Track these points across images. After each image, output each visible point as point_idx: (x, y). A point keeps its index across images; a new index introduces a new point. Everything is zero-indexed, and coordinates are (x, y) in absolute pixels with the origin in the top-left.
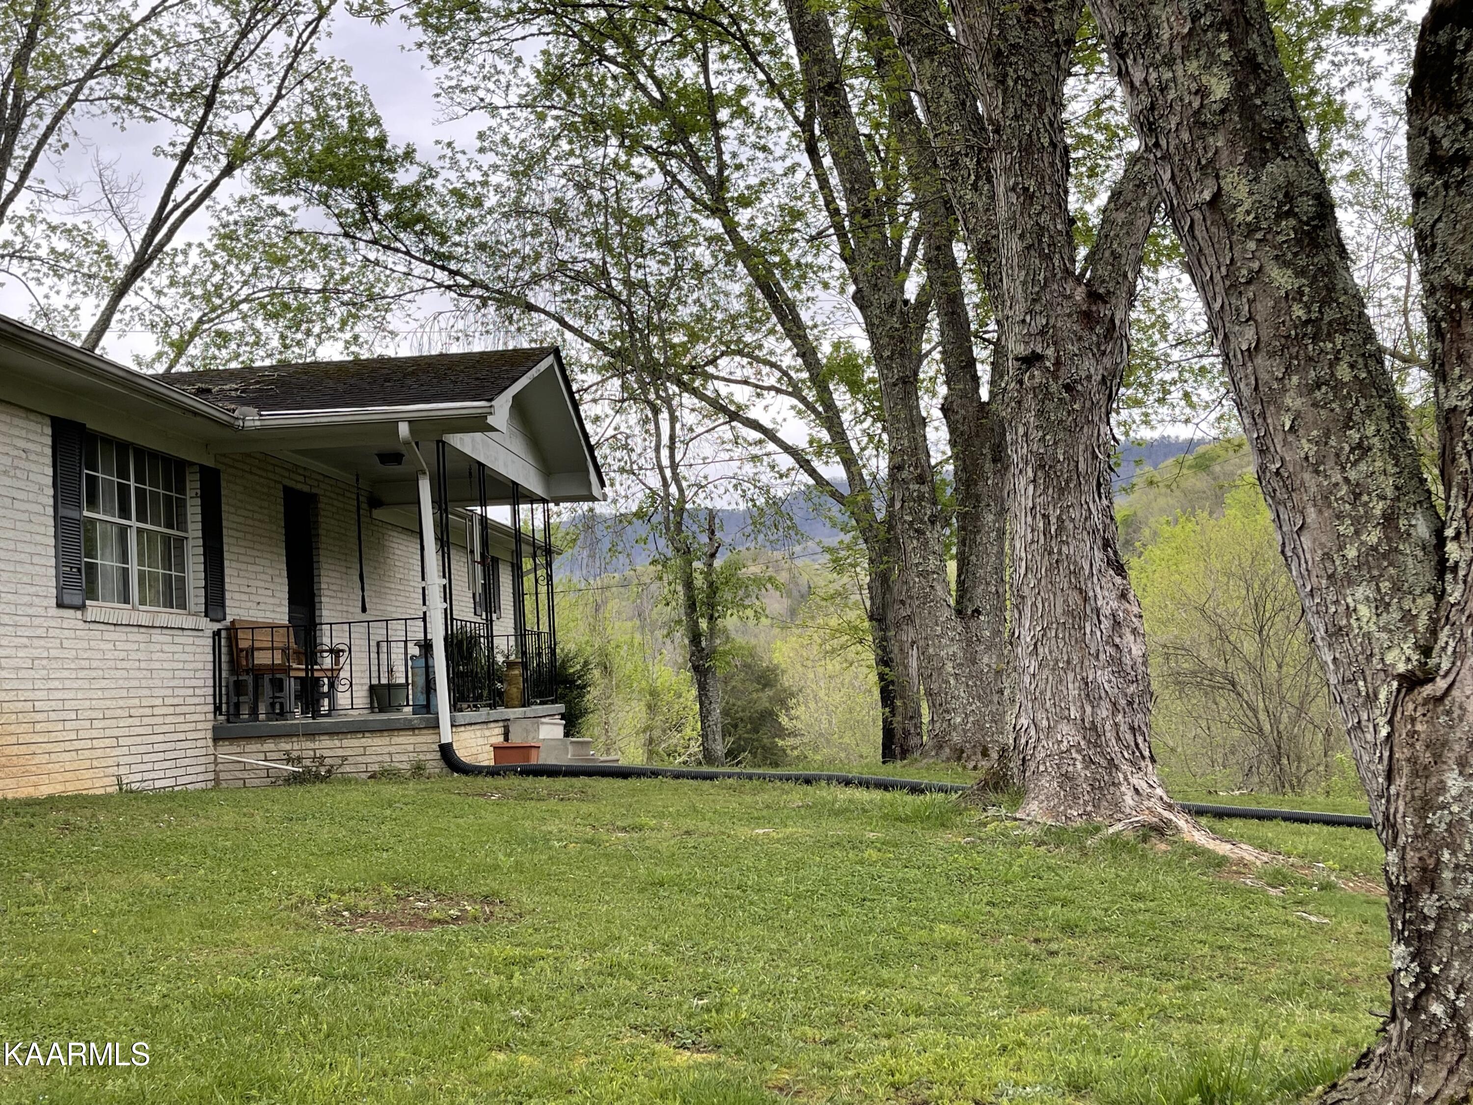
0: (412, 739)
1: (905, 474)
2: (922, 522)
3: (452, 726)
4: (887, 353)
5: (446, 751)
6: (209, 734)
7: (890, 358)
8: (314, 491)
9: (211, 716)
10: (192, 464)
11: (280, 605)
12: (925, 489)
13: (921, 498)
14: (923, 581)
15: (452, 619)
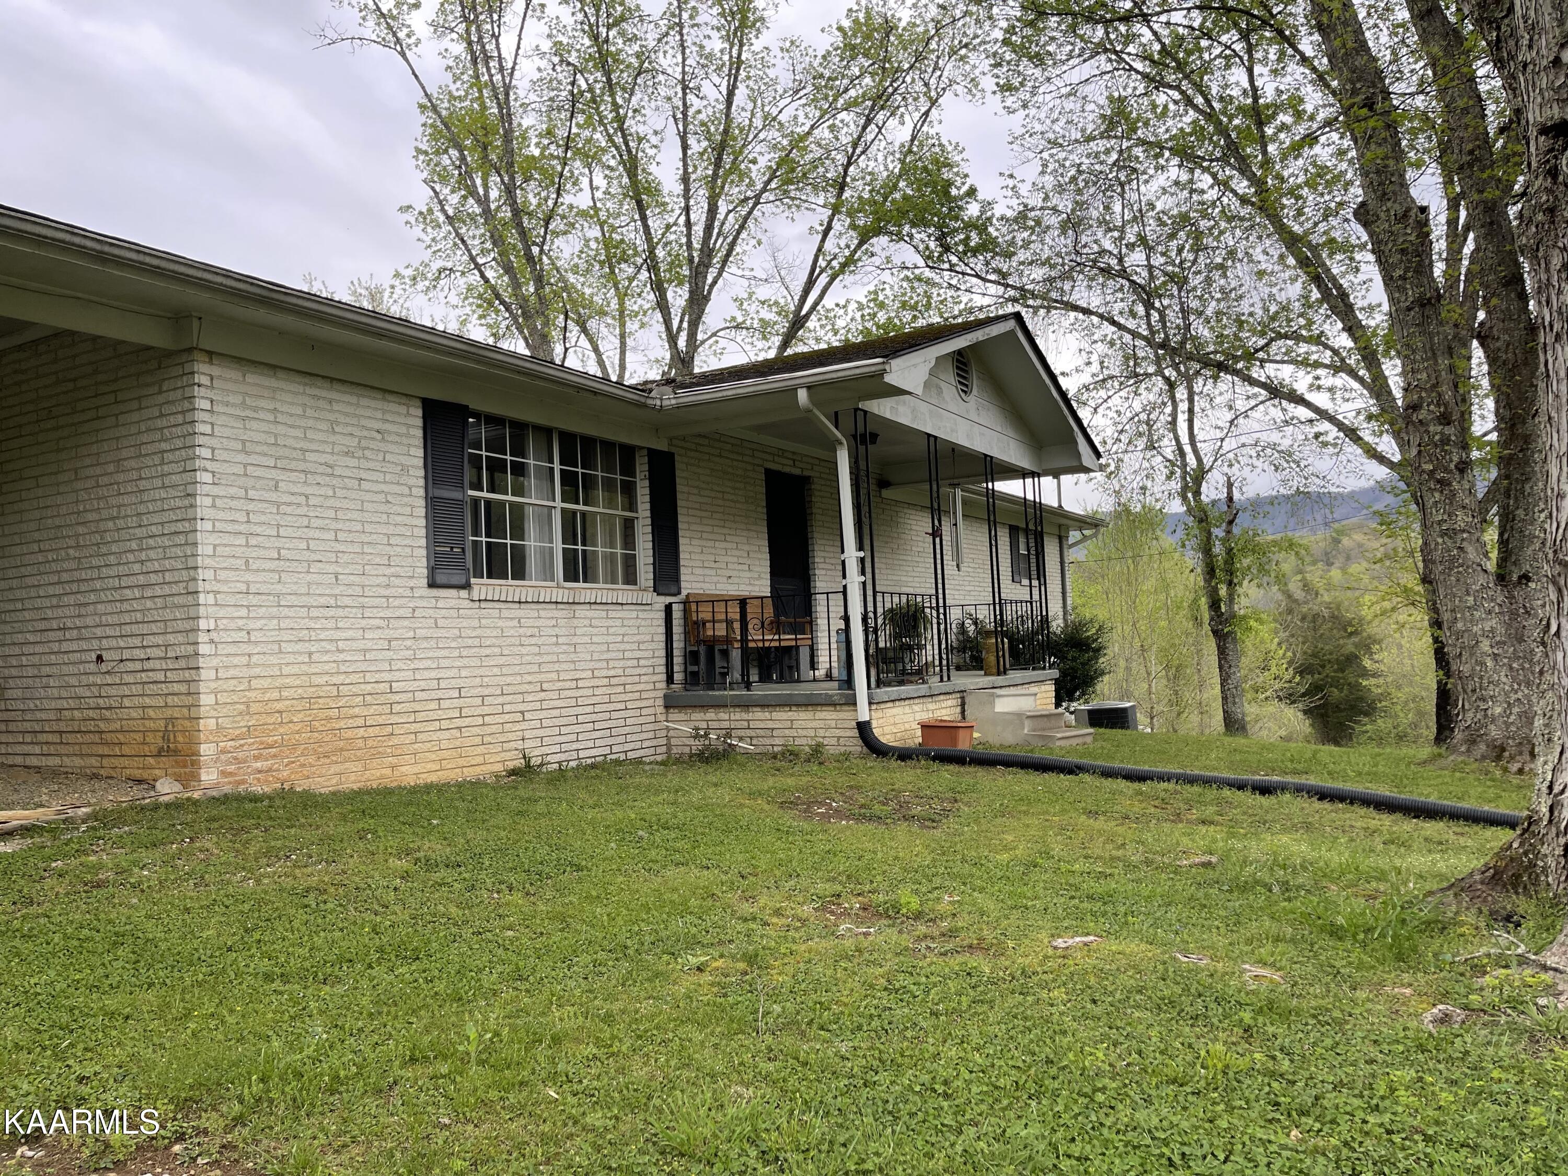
0: (834, 715)
1: (1423, 414)
2: (1446, 470)
3: (870, 703)
4: (1398, 273)
5: (864, 729)
6: (660, 702)
7: (1403, 278)
8: (806, 473)
9: (664, 685)
10: (642, 448)
11: (760, 578)
12: (1450, 430)
13: (1445, 441)
14: (1449, 543)
15: (875, 593)
